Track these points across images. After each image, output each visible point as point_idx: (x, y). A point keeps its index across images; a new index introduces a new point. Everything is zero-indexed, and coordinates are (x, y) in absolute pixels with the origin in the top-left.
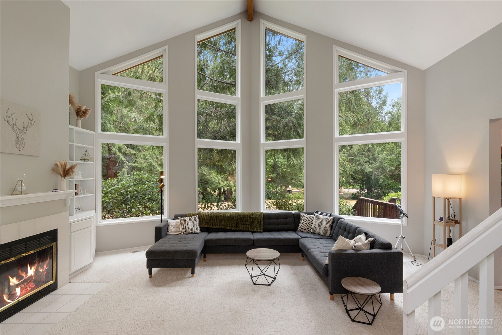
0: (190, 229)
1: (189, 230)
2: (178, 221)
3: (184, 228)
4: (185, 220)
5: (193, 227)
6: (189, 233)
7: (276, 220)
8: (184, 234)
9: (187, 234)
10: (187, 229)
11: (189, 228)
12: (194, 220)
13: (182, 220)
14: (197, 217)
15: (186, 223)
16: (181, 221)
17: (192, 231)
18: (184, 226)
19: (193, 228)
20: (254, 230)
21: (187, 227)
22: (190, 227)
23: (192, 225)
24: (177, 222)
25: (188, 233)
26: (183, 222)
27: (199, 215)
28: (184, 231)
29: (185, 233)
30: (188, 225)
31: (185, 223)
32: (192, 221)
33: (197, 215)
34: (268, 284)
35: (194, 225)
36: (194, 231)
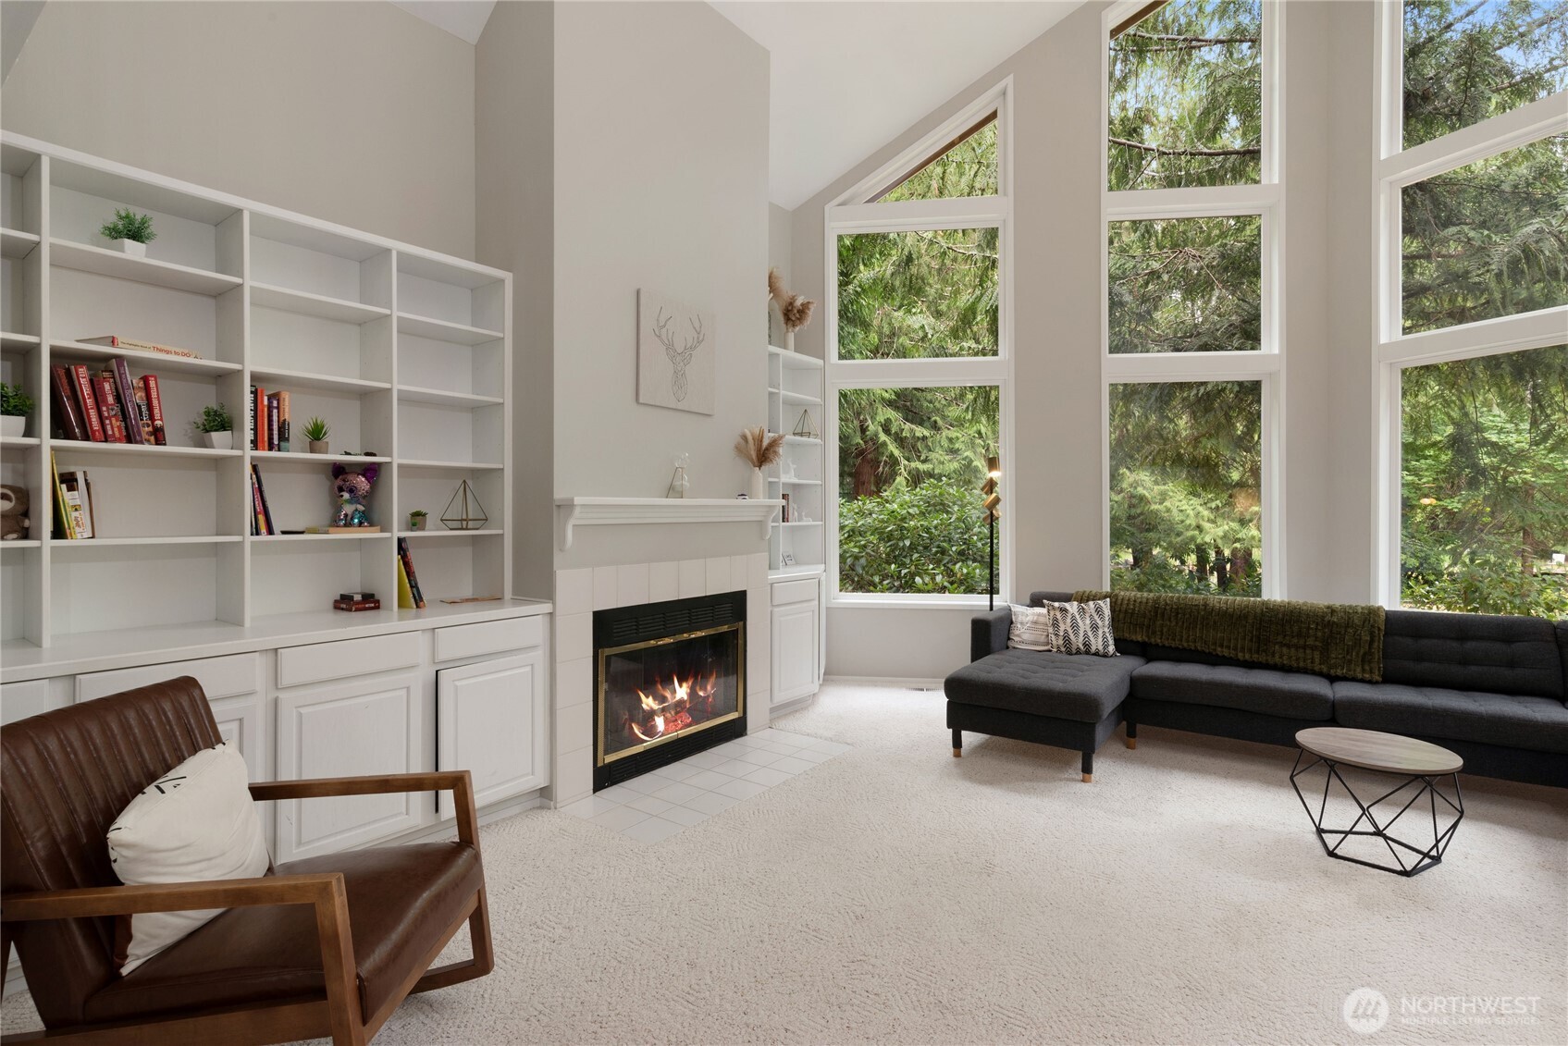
0: (1081, 638)
1: (1078, 642)
2: (1044, 611)
3: (1062, 634)
4: (1063, 610)
5: (1090, 634)
6: (1078, 652)
7: (1455, 644)
8: (1059, 651)
9: (1069, 653)
10: (1072, 637)
11: (1076, 634)
12: (1093, 611)
13: (1054, 608)
14: (1106, 606)
15: (1069, 620)
16: (1052, 613)
17: (1087, 645)
18: (1062, 628)
19: (1092, 639)
20: (1339, 672)
21: (1070, 631)
22: (1082, 634)
23: (1088, 629)
24: (1039, 615)
25: (1074, 651)
26: (1059, 615)
27: (1114, 600)
28: (1061, 642)
29: (1063, 649)
30: (1075, 626)
31: (1064, 618)
32: (1087, 615)
33: (1105, 597)
34: (1399, 868)
35: (1095, 627)
36: (1093, 649)
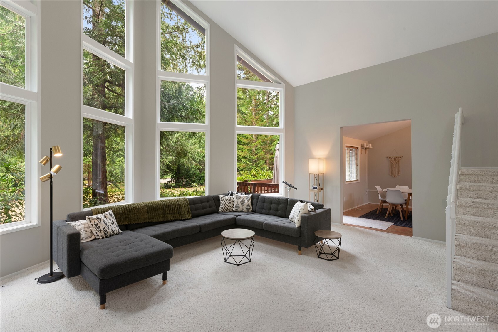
0: (111, 229)
1: (110, 231)
2: (86, 221)
3: (102, 229)
4: (98, 219)
5: (112, 226)
6: (110, 236)
8: (103, 238)
9: (107, 237)
10: (107, 230)
11: (108, 228)
12: (109, 216)
13: (93, 219)
14: (111, 212)
15: (103, 223)
16: (93, 222)
17: (113, 231)
18: (101, 227)
19: (114, 228)
21: (106, 227)
22: (110, 227)
23: (111, 225)
24: (84, 224)
25: (109, 235)
26: (97, 222)
27: (113, 210)
28: (103, 233)
29: (105, 236)
30: (106, 225)
31: (101, 223)
32: (108, 218)
33: (109, 209)
35: (113, 223)
36: (116, 233)
